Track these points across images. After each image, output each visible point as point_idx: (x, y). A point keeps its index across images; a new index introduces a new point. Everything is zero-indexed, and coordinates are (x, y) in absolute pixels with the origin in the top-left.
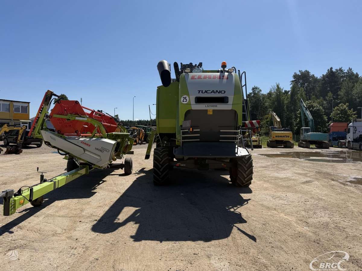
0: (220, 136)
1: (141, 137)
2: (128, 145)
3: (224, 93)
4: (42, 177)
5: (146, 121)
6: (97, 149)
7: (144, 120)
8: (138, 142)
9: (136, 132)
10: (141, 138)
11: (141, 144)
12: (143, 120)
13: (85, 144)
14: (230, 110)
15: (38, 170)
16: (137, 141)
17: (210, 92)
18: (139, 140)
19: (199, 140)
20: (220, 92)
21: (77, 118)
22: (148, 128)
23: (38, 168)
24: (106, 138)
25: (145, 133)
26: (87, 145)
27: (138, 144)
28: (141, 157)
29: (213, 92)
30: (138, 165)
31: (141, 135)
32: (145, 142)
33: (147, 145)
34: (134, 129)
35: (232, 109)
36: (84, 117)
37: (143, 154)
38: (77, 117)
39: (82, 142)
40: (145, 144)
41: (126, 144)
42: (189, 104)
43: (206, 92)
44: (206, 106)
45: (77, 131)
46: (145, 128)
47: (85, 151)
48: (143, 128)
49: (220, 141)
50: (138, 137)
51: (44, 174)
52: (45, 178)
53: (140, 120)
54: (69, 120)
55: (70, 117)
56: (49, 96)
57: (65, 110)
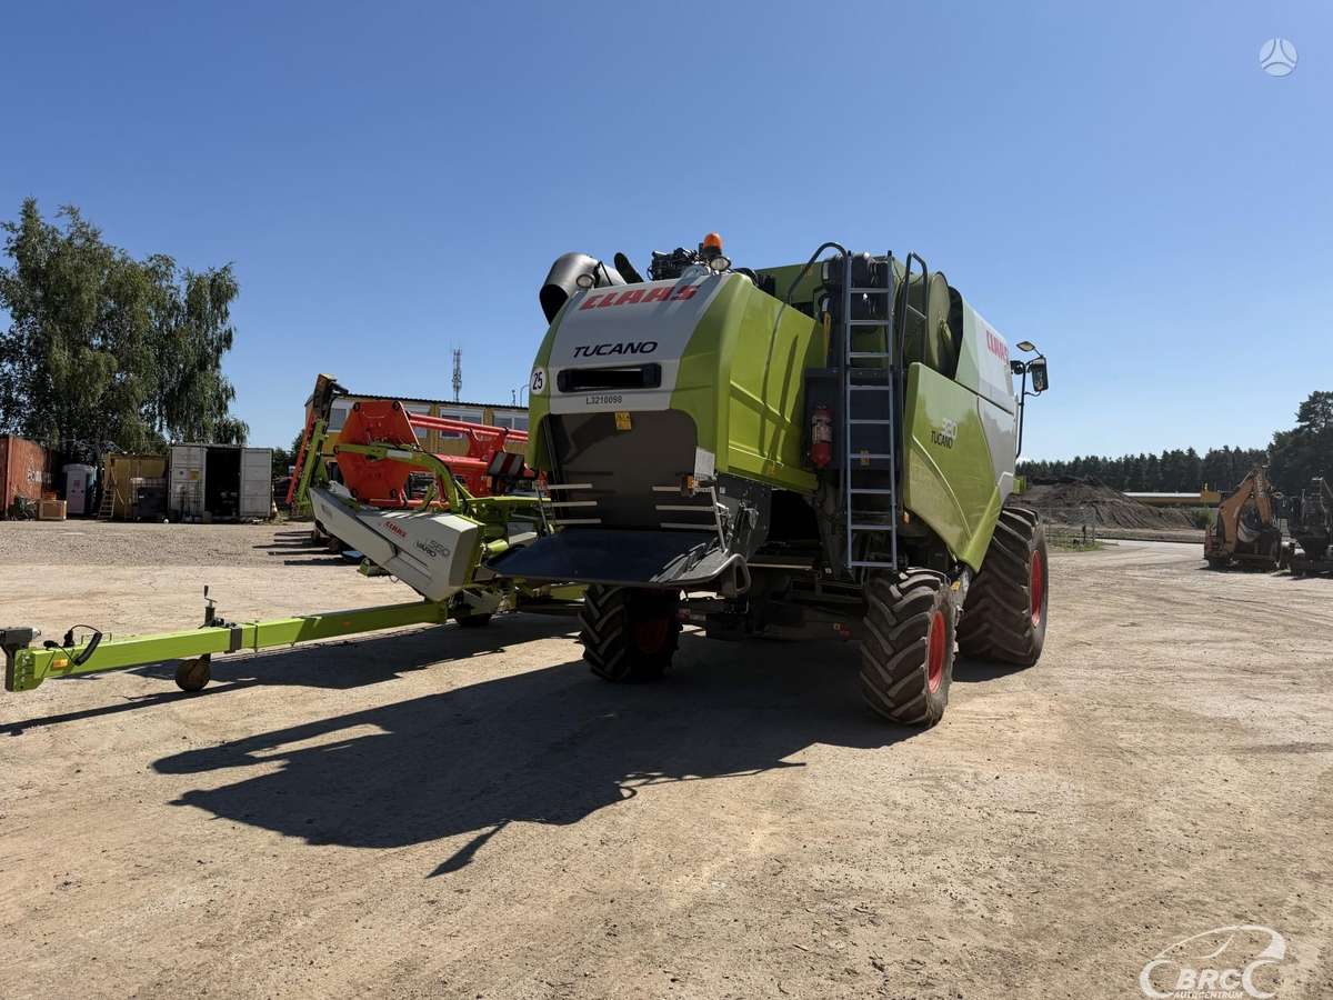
0: (659, 508)
3: (654, 348)
4: (210, 611)
6: (421, 546)
13: (395, 528)
14: (666, 411)
15: (206, 594)
17: (610, 348)
19: (598, 521)
20: (641, 348)
21: (392, 454)
23: (206, 588)
24: (454, 514)
26: (400, 531)
29: (619, 349)
35: (670, 409)
36: (407, 450)
38: (390, 448)
39: (388, 523)
42: (545, 397)
43: (597, 351)
44: (590, 400)
45: (394, 489)
47: (397, 553)
49: (663, 525)
51: (214, 605)
52: (216, 615)
54: (371, 457)
55: (377, 449)
56: (322, 390)
57: (368, 430)
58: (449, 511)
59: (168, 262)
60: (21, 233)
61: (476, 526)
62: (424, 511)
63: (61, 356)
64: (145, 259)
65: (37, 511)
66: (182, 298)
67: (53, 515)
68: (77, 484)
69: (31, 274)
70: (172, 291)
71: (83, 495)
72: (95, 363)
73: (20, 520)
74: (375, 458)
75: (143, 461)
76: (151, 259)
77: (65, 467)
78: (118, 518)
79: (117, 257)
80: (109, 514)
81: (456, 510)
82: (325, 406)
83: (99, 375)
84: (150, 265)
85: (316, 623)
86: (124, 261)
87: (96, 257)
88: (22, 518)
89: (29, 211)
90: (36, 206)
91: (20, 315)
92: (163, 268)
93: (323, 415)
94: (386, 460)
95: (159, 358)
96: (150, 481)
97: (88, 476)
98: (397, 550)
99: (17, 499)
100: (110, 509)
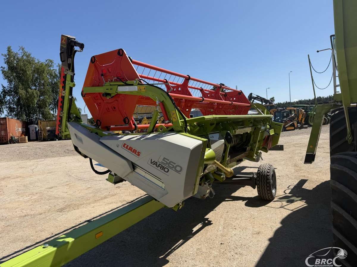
1: (301, 119)
2: (269, 136)
5: (307, 100)
6: (155, 163)
7: (305, 100)
8: (296, 126)
9: (293, 114)
10: (301, 121)
11: (300, 128)
12: (303, 99)
13: (130, 149)
16: (296, 124)
18: (298, 123)
22: (311, 107)
24: (178, 132)
25: (307, 114)
26: (135, 151)
27: (297, 129)
28: (300, 150)
30: (293, 171)
31: (300, 117)
32: (307, 126)
33: (310, 129)
34: (291, 111)
36: (132, 85)
37: (304, 144)
38: (120, 85)
39: (125, 145)
40: (306, 128)
41: (266, 135)
45: (127, 118)
46: (305, 108)
47: (134, 169)
48: (304, 108)
50: (296, 119)
53: (300, 99)
54: (107, 94)
55: (109, 87)
56: (65, 47)
57: (102, 75)
58: (172, 131)
59: (51, 61)
60: (8, 56)
61: (201, 142)
62: (152, 132)
63: (22, 92)
64: (45, 61)
65: (18, 140)
66: (57, 73)
67: (23, 141)
68: (33, 131)
69: (12, 68)
70: (55, 71)
71: (35, 134)
72: (33, 93)
73: (13, 143)
74: (109, 94)
75: (50, 122)
76: (47, 61)
77: (29, 126)
78: (44, 140)
79: (36, 61)
80: (42, 139)
81: (180, 129)
82: (70, 60)
83: (34, 97)
84: (47, 63)
85: (70, 245)
86: (39, 62)
87: (30, 62)
88: (14, 143)
89: (9, 50)
90: (11, 48)
91: (10, 81)
92: (50, 64)
93: (69, 68)
94: (118, 95)
95: (53, 91)
96: (52, 128)
97: (36, 128)
98: (134, 166)
99: (12, 137)
100: (41, 137)
